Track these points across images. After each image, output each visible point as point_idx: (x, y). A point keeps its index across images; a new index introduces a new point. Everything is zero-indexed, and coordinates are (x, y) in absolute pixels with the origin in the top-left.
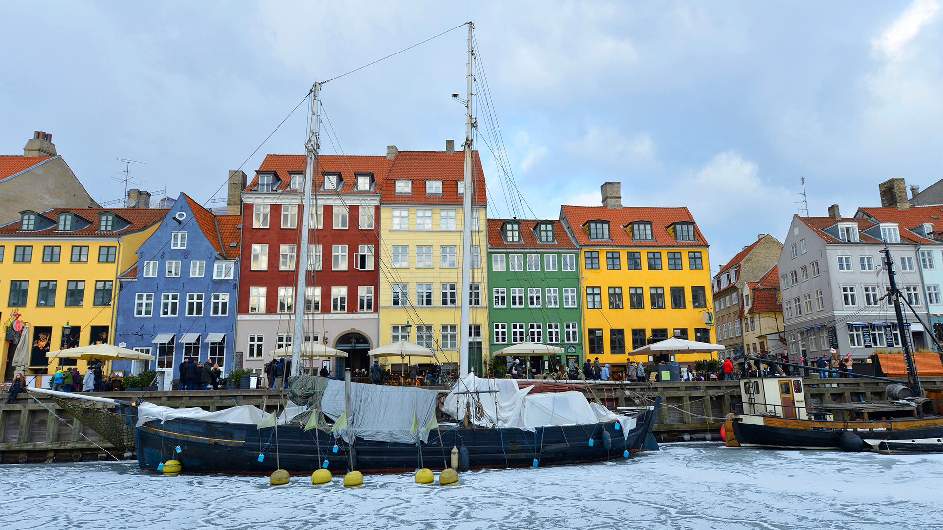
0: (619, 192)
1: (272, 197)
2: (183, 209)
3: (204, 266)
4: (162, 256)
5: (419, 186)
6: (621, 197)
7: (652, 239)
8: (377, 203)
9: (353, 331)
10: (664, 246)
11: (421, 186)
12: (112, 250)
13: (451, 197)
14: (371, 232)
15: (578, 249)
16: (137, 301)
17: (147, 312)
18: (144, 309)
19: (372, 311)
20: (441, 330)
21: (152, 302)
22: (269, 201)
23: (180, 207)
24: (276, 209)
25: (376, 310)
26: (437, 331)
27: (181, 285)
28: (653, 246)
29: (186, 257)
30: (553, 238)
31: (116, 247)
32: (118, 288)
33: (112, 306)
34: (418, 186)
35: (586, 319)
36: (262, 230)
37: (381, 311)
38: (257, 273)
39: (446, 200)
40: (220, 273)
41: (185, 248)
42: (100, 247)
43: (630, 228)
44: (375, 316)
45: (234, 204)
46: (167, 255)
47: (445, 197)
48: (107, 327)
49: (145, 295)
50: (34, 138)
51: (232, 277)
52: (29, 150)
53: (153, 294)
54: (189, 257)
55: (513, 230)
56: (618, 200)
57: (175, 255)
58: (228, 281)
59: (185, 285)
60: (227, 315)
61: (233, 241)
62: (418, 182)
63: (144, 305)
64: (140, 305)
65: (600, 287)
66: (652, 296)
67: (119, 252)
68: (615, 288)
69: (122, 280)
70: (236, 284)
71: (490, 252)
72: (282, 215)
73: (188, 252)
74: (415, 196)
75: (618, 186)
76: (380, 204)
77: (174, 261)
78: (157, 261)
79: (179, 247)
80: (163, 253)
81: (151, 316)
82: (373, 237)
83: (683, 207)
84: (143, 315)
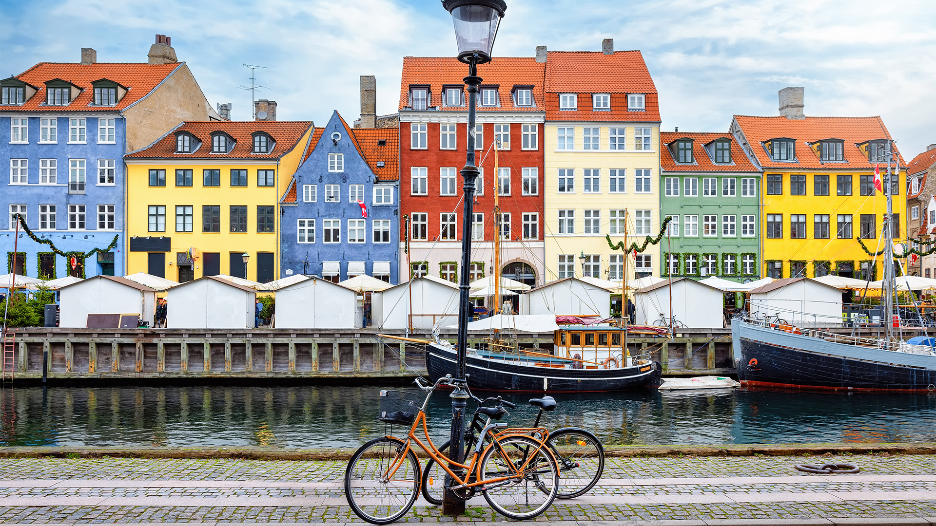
0: (802, 99)
1: (430, 115)
2: (338, 129)
3: (363, 190)
4: (321, 180)
5: (585, 99)
6: (803, 106)
7: (843, 160)
8: (541, 121)
9: (518, 261)
10: (857, 169)
11: (587, 100)
12: (270, 174)
13: (621, 113)
14: (534, 153)
15: (759, 172)
16: (299, 228)
17: (310, 239)
18: (306, 235)
19: (537, 239)
20: (610, 261)
21: (314, 228)
22: (426, 120)
23: (334, 127)
24: (434, 128)
25: (542, 238)
26: (605, 261)
27: (342, 211)
28: (844, 169)
29: (344, 181)
30: (730, 159)
31: (274, 170)
32: (279, 213)
33: (276, 232)
34: (583, 100)
35: (765, 249)
36: (421, 152)
37: (546, 239)
38: (417, 198)
39: (616, 116)
40: (379, 199)
41: (342, 171)
42: (258, 170)
43: (817, 146)
44: (541, 244)
45: (368, 115)
46: (325, 179)
47: (615, 113)
48: (273, 253)
49: (306, 221)
50: (156, 43)
51: (392, 203)
52: (153, 56)
53: (314, 220)
54: (348, 181)
55: (685, 149)
56: (801, 108)
57: (334, 179)
58: (388, 206)
59: (345, 211)
60: (389, 242)
61: (378, 160)
62: (583, 95)
63: (306, 231)
64: (303, 231)
65: (782, 214)
66: (840, 225)
67: (278, 175)
68: (798, 215)
69: (283, 205)
70: (397, 210)
71: (662, 176)
72: (441, 134)
73: (346, 176)
74: (580, 112)
75: (801, 92)
76: (545, 121)
77: (332, 186)
78: (316, 186)
79: (336, 171)
80: (321, 177)
81: (314, 242)
82: (538, 159)
83: (876, 117)
84: (306, 242)
